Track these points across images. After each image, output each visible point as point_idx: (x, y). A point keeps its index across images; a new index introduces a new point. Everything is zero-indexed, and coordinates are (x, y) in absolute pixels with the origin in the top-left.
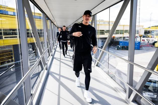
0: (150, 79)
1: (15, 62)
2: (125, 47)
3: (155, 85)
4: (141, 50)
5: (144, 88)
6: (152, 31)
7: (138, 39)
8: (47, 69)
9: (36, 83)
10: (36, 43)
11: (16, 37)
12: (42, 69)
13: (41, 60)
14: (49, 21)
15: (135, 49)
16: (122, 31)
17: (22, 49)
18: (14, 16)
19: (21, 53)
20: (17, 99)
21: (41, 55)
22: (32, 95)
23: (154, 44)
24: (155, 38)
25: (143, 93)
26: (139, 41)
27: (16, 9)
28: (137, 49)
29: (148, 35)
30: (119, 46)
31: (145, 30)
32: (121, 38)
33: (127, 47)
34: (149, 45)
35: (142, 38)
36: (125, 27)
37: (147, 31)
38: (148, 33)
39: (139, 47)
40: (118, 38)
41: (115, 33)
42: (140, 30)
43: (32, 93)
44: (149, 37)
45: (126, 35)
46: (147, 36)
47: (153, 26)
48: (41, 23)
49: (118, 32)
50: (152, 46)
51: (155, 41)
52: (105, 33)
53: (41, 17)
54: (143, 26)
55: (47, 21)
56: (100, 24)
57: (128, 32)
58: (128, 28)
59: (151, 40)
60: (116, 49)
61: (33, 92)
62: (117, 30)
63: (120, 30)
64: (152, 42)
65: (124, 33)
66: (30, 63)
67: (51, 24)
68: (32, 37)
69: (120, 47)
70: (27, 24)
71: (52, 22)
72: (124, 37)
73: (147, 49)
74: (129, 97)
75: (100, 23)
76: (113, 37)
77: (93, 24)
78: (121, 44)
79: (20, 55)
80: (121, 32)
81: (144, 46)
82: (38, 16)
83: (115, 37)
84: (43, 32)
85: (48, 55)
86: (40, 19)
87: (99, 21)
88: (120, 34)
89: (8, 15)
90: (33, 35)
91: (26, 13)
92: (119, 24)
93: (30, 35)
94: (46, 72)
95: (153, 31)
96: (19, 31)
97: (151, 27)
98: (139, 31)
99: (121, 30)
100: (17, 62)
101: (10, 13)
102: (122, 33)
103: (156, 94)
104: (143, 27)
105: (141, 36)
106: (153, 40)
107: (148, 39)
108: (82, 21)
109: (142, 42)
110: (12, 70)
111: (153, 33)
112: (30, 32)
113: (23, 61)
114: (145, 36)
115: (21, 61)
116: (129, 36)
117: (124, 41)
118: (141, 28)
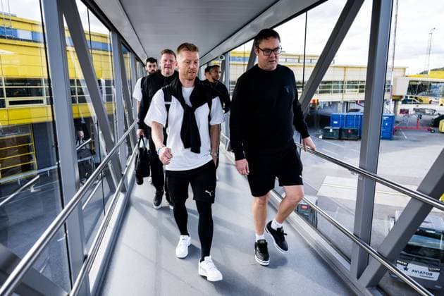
0: (423, 225)
1: (39, 169)
2: (348, 130)
3: (435, 245)
4: (397, 139)
5: (403, 252)
6: (432, 84)
7: (386, 107)
8: (123, 190)
11: (41, 102)
12: (113, 190)
13: (110, 165)
14: (129, 55)
15: (383, 138)
16: (340, 85)
18: (36, 42)
19: (56, 144)
20: (48, 268)
22: (86, 257)
23: (436, 123)
24: (440, 103)
26: (392, 114)
27: (41, 24)
29: (420, 95)
30: (329, 130)
31: (410, 81)
32: (337, 105)
33: (352, 130)
34: (422, 125)
35: (401, 106)
36: (349, 71)
37: (416, 83)
38: (419, 91)
39: (391, 130)
40: (327, 105)
41: (318, 90)
42: (395, 80)
43: (85, 253)
44: (421, 101)
46: (416, 98)
47: (436, 70)
48: (109, 62)
49: (327, 87)
50: (431, 130)
51: (442, 114)
53: (107, 44)
54: (404, 69)
55: (124, 55)
57: (356, 87)
58: (362, 76)
59: (427, 112)
60: (321, 137)
61: (88, 252)
62: (326, 83)
63: (334, 82)
64: (430, 118)
65: (347, 90)
67: (136, 65)
68: (83, 100)
69: (331, 131)
70: (69, 65)
71: (138, 59)
72: (345, 102)
73: (415, 139)
74: (358, 276)
76: (311, 102)
78: (336, 122)
79: (54, 149)
80: (338, 87)
81: (406, 129)
82: (98, 42)
83: (318, 103)
85: (127, 152)
86: (103, 50)
88: (335, 92)
89: (19, 39)
90: (87, 95)
91: (67, 34)
93: (77, 96)
94: (122, 197)
95: (435, 84)
96: (49, 85)
97: (429, 72)
98: (392, 84)
99: (338, 82)
100: (45, 170)
101: (21, 35)
102: (340, 89)
103: (437, 271)
104: (404, 72)
105: (398, 100)
106: (435, 111)
107: (420, 107)
108: (224, 54)
109: (400, 116)
110: (32, 190)
111: (434, 91)
112: (76, 87)
113: (60, 166)
114: (409, 98)
115: (56, 167)
116: (363, 99)
117: (345, 114)
118: (398, 73)
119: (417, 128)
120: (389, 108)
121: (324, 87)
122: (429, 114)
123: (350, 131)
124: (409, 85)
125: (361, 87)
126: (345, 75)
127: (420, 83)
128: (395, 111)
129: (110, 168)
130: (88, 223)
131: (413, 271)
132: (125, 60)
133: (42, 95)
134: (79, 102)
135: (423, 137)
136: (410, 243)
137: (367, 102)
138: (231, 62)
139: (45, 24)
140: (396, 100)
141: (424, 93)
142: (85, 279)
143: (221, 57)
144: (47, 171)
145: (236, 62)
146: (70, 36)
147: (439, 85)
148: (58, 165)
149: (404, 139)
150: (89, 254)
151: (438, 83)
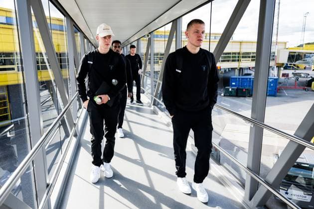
0: (299, 160)
1: (11, 119)
2: (243, 89)
3: (309, 175)
4: (280, 96)
5: (284, 181)
6: (306, 55)
7: (271, 71)
8: (75, 135)
9: (55, 163)
10: (55, 81)
11: (13, 69)
12: (67, 135)
13: (65, 117)
14: (79, 34)
15: (269, 95)
16: (237, 55)
18: (11, 25)
19: (26, 101)
20: (21, 192)
21: (65, 105)
22: (48, 185)
23: (309, 84)
24: (313, 69)
25: (281, 190)
26: (276, 77)
27: (14, 11)
28: (270, 95)
29: (297, 63)
31: (290, 52)
32: (235, 70)
33: (246, 89)
34: (299, 85)
35: (283, 71)
37: (294, 54)
38: (297, 60)
39: (276, 90)
40: (227, 70)
41: (221, 59)
42: (278, 51)
43: (48, 182)
44: (298, 67)
45: (247, 63)
46: (294, 65)
47: (309, 44)
48: (64, 39)
49: (229, 57)
50: (305, 89)
53: (62, 26)
54: (285, 43)
55: (76, 34)
57: (249, 57)
58: (253, 49)
59: (303, 75)
60: (222, 95)
61: (50, 181)
62: (226, 54)
63: (233, 53)
64: (305, 79)
65: (242, 59)
66: (43, 121)
67: (84, 41)
68: (45, 68)
69: (230, 90)
70: (35, 42)
71: (85, 37)
72: (240, 68)
73: (293, 96)
74: (250, 199)
77: (174, 39)
78: (234, 84)
79: (24, 105)
80: (235, 57)
81: (286, 89)
82: (56, 25)
83: (220, 69)
84: (68, 59)
85: (78, 107)
86: (60, 31)
88: (233, 61)
90: (47, 64)
91: (34, 19)
93: (40, 64)
94: (74, 140)
95: (309, 55)
96: (21, 57)
97: (304, 45)
98: (276, 54)
99: (235, 53)
100: (16, 120)
102: (237, 59)
103: (309, 195)
104: (285, 45)
105: (281, 67)
106: (309, 74)
107: (297, 71)
108: (150, 33)
109: (282, 79)
111: (308, 59)
112: (39, 58)
113: (29, 117)
114: (289, 65)
115: (25, 117)
116: (254, 66)
117: (241, 77)
118: (280, 47)
119: (295, 88)
120: (274, 73)
121: (225, 57)
122: (304, 77)
124: (289, 55)
125: (252, 57)
126: (240, 48)
127: (297, 54)
128: (278, 75)
129: (66, 119)
130: (49, 158)
131: (292, 194)
132: (76, 37)
133: (14, 64)
134: (42, 69)
135: (300, 94)
136: (289, 173)
137: (257, 68)
138: (155, 39)
139: (17, 12)
140: (279, 66)
141: (300, 61)
142: (48, 202)
143: (148, 36)
144: (17, 121)
145: (158, 39)
147: (311, 55)
148: (27, 116)
149: (285, 96)
150: (51, 182)
151: (311, 53)
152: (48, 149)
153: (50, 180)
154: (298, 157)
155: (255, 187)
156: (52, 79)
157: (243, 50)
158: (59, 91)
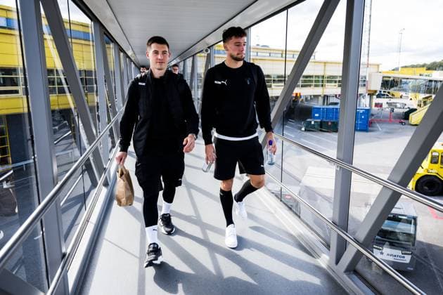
0: (394, 211)
1: (13, 163)
2: (328, 122)
3: (406, 230)
4: (372, 131)
5: (377, 237)
6: (403, 80)
7: (363, 100)
8: (106, 184)
9: (76, 223)
10: (75, 108)
11: (17, 92)
12: (94, 184)
13: (91, 159)
14: (112, 45)
15: (357, 130)
16: (320, 79)
17: (33, 126)
18: (10, 29)
19: (32, 137)
20: (23, 268)
21: (90, 143)
22: (64, 255)
23: (406, 116)
24: (410, 98)
25: (374, 250)
26: (368, 108)
27: (16, 10)
28: (361, 130)
29: (391, 91)
30: (311, 122)
31: (383, 77)
32: (318, 98)
33: (332, 123)
34: (395, 118)
35: (375, 100)
36: (329, 67)
37: (388, 79)
38: (392, 86)
39: (366, 123)
40: (309, 98)
41: (300, 83)
42: (370, 75)
43: (64, 251)
44: (393, 95)
45: (333, 90)
46: (389, 93)
47: (406, 67)
48: (90, 52)
49: (309, 81)
50: (402, 123)
51: (411, 107)
52: (273, 84)
53: (88, 33)
54: (378, 65)
55: (107, 46)
56: (257, 58)
57: (336, 82)
58: (338, 71)
59: (399, 105)
60: (303, 129)
62: (307, 77)
63: (316, 76)
64: (401, 111)
65: (326, 84)
66: (58, 166)
67: (119, 55)
68: (62, 91)
69: (313, 123)
70: (47, 54)
71: (121, 50)
72: (325, 96)
73: (388, 131)
74: (337, 262)
75: (259, 54)
76: (294, 95)
78: (317, 115)
79: (30, 142)
80: (318, 81)
81: (380, 122)
82: (79, 31)
83: (300, 96)
84: (96, 79)
85: (110, 145)
86: (86, 40)
87: (255, 50)
88: (316, 86)
90: (65, 86)
91: (44, 22)
92: (312, 57)
93: (56, 86)
94: (104, 191)
95: (405, 80)
96: (25, 75)
97: (400, 69)
98: (367, 79)
99: (318, 77)
100: (20, 164)
102: (321, 84)
103: (409, 254)
104: (378, 68)
105: (373, 94)
106: (405, 105)
107: (393, 101)
108: (209, 47)
109: (375, 109)
110: (5, 186)
111: (404, 86)
112: (56, 77)
113: (36, 160)
114: (382, 93)
115: (32, 161)
116: (340, 93)
117: (325, 107)
118: (372, 70)
119: (390, 120)
120: (365, 103)
121: (305, 81)
122: (400, 108)
123: (330, 124)
124: (383, 81)
125: (339, 81)
126: (325, 70)
127: (392, 79)
128: (370, 105)
129: (92, 162)
130: (67, 219)
131: (388, 255)
132: (108, 50)
133: (17, 85)
134: (59, 93)
135: (395, 129)
136: (382, 227)
137: (342, 96)
138: (216, 55)
139: (19, 10)
140: (371, 95)
141: (395, 88)
142: (64, 279)
143: (207, 51)
144: (22, 165)
145: (221, 55)
146: (47, 23)
147: (408, 80)
148: (34, 159)
149: (378, 131)
150: (68, 251)
151: (408, 79)
152: (65, 205)
153: (67, 249)
154: (393, 207)
155: (342, 246)
156: (72, 106)
157: (328, 73)
158: (83, 123)
